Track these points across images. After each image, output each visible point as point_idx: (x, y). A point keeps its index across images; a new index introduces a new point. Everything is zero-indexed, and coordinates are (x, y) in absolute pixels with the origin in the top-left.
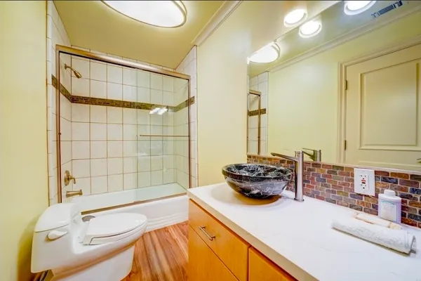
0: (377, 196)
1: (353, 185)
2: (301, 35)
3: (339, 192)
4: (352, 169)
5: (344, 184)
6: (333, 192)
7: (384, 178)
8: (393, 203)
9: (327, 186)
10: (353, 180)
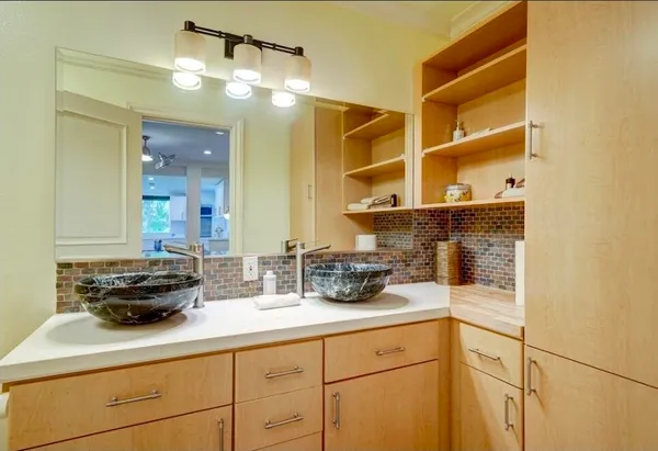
0: (261, 279)
1: (242, 275)
2: (176, 84)
3: (230, 286)
4: (241, 258)
5: (235, 275)
6: (225, 287)
7: (264, 262)
8: (273, 279)
9: (218, 282)
10: (242, 270)
